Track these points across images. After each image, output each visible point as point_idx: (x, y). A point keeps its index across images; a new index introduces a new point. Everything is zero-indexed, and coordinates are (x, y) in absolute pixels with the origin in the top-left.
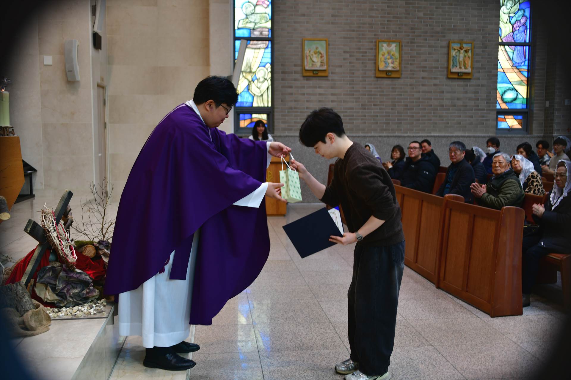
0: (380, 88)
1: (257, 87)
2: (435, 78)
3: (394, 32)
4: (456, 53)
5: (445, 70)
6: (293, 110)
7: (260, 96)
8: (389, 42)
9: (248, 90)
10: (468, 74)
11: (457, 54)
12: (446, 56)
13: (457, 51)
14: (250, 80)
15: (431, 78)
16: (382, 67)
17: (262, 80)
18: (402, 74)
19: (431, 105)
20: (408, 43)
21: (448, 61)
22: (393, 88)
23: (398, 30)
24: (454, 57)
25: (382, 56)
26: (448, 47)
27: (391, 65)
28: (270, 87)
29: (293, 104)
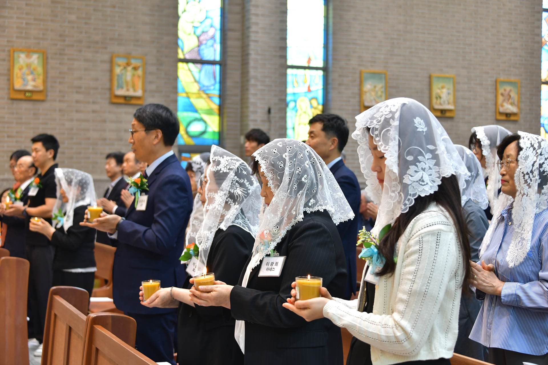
0: (17, 113)
2: (94, 103)
3: (35, 38)
4: (122, 70)
5: (108, 92)
8: (29, 52)
10: (138, 98)
11: (123, 72)
12: (108, 74)
13: (122, 68)
15: (88, 103)
16: (18, 85)
18: (47, 96)
19: (89, 139)
20: (56, 54)
21: (111, 80)
22: (35, 114)
23: (41, 36)
24: (118, 76)
25: (18, 71)
26: (111, 62)
27: (32, 83)
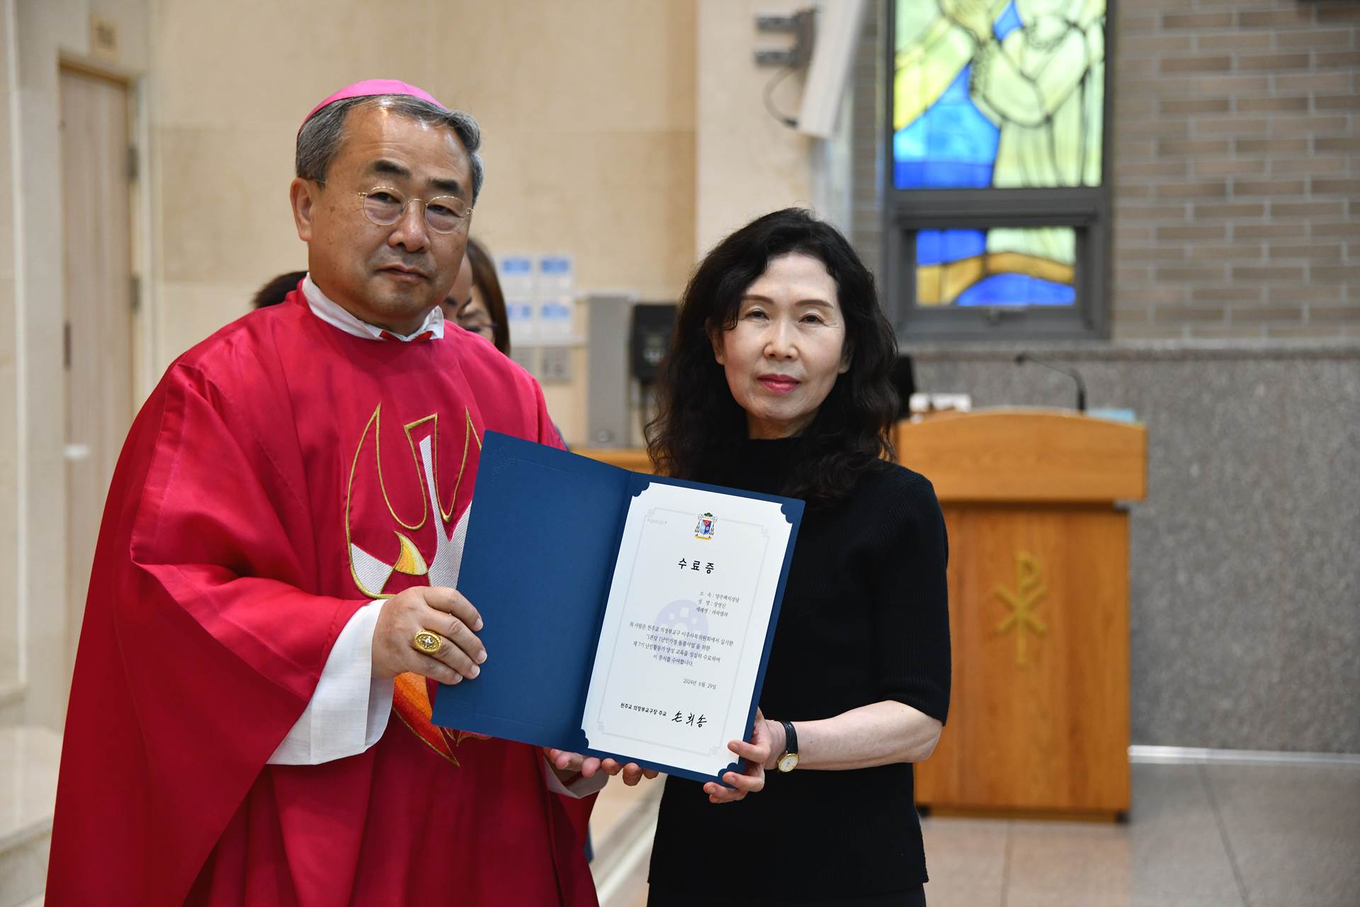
1: (1024, 75)
6: (1233, 200)
7: (1037, 126)
9: (971, 89)
14: (983, 31)
17: (1049, 28)
28: (1098, 71)
29: (1227, 166)
